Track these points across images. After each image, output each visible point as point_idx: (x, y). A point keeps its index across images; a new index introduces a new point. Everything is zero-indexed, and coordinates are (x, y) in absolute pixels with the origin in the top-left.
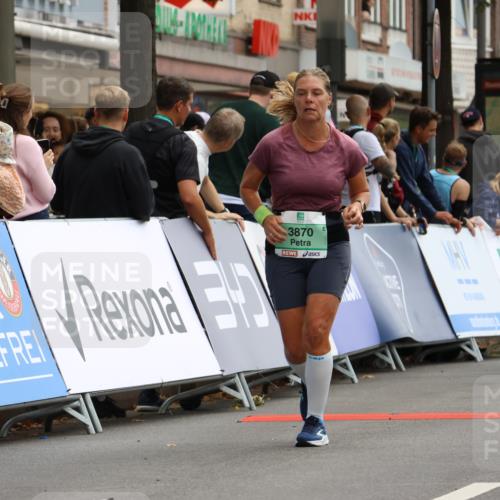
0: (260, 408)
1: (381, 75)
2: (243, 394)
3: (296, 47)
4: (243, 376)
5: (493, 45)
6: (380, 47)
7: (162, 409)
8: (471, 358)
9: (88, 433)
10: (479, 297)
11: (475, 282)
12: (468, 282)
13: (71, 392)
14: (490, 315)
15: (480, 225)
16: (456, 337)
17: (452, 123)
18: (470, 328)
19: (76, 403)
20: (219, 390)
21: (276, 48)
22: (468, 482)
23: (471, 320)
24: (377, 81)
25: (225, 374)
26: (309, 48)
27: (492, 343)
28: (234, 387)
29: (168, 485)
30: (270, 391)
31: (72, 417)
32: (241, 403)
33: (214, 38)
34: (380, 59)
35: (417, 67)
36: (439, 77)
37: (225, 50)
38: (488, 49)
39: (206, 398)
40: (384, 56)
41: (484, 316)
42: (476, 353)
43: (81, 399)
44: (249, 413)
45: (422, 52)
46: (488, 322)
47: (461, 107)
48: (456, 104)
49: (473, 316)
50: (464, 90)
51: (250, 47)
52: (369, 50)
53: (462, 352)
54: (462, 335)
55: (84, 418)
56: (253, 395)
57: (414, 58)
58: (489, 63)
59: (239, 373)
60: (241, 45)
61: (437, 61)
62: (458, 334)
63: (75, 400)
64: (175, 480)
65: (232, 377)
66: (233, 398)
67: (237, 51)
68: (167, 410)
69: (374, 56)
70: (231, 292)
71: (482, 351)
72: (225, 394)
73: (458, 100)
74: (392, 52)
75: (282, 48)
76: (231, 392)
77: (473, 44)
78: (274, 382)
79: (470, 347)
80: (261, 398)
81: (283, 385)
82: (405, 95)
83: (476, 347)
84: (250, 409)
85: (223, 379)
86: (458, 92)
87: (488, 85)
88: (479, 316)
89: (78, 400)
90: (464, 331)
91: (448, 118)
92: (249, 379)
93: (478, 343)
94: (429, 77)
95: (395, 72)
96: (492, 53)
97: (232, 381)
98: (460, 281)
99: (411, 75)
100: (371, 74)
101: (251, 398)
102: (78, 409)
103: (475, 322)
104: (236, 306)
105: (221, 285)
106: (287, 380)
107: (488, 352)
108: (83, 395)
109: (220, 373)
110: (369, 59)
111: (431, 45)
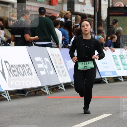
0: (51, 95)
1: (84, 11)
2: (47, 91)
3: (62, 3)
4: (47, 86)
5: (112, 3)
6: (84, 4)
7: (26, 95)
8: (105, 83)
9: (7, 101)
10: (107, 67)
11: (106, 63)
12: (105, 63)
13: (3, 90)
14: (110, 72)
15: (108, 49)
16: (101, 77)
17: (101, 23)
18: (105, 75)
19: (4, 93)
20: (41, 90)
21: (57, 3)
22: (103, 114)
23: (105, 73)
24: (83, 12)
25: (42, 86)
26: (65, 3)
27: (110, 79)
28: (45, 89)
29: (27, 114)
30: (54, 91)
31: (3, 97)
32: (46, 93)
33: (41, 1)
34: (84, 7)
35: (93, 9)
36: (98, 11)
37: (44, 4)
38: (111, 4)
39: (37, 92)
40: (84, 6)
41: (108, 72)
42: (106, 81)
43: (6, 92)
44: (48, 96)
45: (94, 5)
46: (109, 74)
47: (104, 19)
48: (102, 18)
49: (106, 72)
50: (104, 15)
51: (51, 3)
52: (81, 4)
53: (103, 81)
54: (103, 77)
55: (6, 97)
56: (49, 91)
57: (92, 6)
58: (111, 8)
59: (46, 86)
60: (48, 2)
61: (98, 7)
62: (102, 76)
63: (4, 92)
64: (29, 113)
65: (44, 87)
66: (44, 92)
67: (47, 4)
68: (27, 95)
69: (82, 6)
70: (44, 65)
71: (108, 81)
72: (42, 91)
73: (103, 17)
74: (87, 5)
75: (59, 3)
76: (44, 91)
77: (107, 3)
78: (55, 88)
79: (105, 80)
80: (51, 92)
81: (57, 89)
82: (90, 16)
83: (106, 80)
84: (49, 95)
85: (42, 87)
86: (103, 15)
87: (111, 14)
88: (107, 72)
89: (5, 92)
90: (103, 76)
91: (100, 22)
92: (49, 87)
93: (107, 79)
94: (96, 11)
95: (87, 10)
96: (112, 5)
97: (44, 88)
98: (103, 63)
99: (91, 11)
100: (81, 10)
101: (49, 92)
102: (5, 95)
103: (106, 74)
104: (45, 69)
105: (41, 64)
106: (58, 88)
107: (109, 81)
108: (6, 91)
109: (41, 86)
110: (81, 7)
111: (96, 3)
